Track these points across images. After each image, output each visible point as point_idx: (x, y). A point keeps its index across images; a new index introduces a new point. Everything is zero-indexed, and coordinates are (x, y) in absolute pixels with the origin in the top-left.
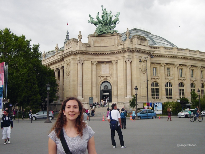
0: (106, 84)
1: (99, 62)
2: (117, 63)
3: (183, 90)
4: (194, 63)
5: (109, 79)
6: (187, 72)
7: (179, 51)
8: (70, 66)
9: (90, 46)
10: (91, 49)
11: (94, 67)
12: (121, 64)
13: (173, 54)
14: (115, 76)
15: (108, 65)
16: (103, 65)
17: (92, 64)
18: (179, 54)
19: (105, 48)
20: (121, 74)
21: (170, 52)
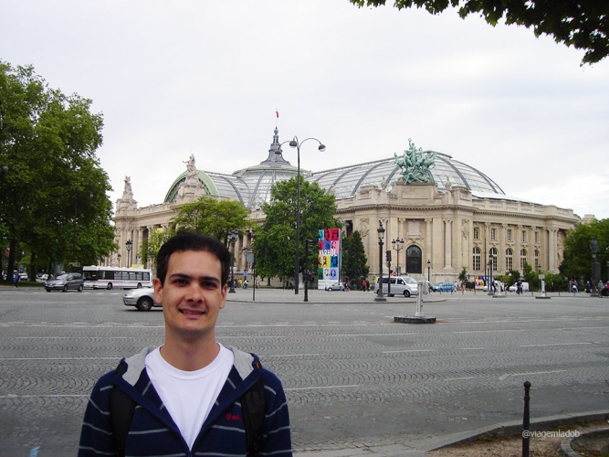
0: (414, 248)
1: (408, 220)
2: (432, 222)
3: (511, 259)
4: (527, 222)
5: (418, 243)
6: (518, 234)
7: (509, 206)
8: (368, 223)
9: (396, 198)
10: (398, 203)
11: (402, 226)
12: (438, 224)
13: (501, 210)
14: (429, 239)
15: (418, 224)
16: (411, 224)
17: (399, 222)
18: (508, 210)
19: (415, 201)
20: (438, 238)
21: (496, 207)
